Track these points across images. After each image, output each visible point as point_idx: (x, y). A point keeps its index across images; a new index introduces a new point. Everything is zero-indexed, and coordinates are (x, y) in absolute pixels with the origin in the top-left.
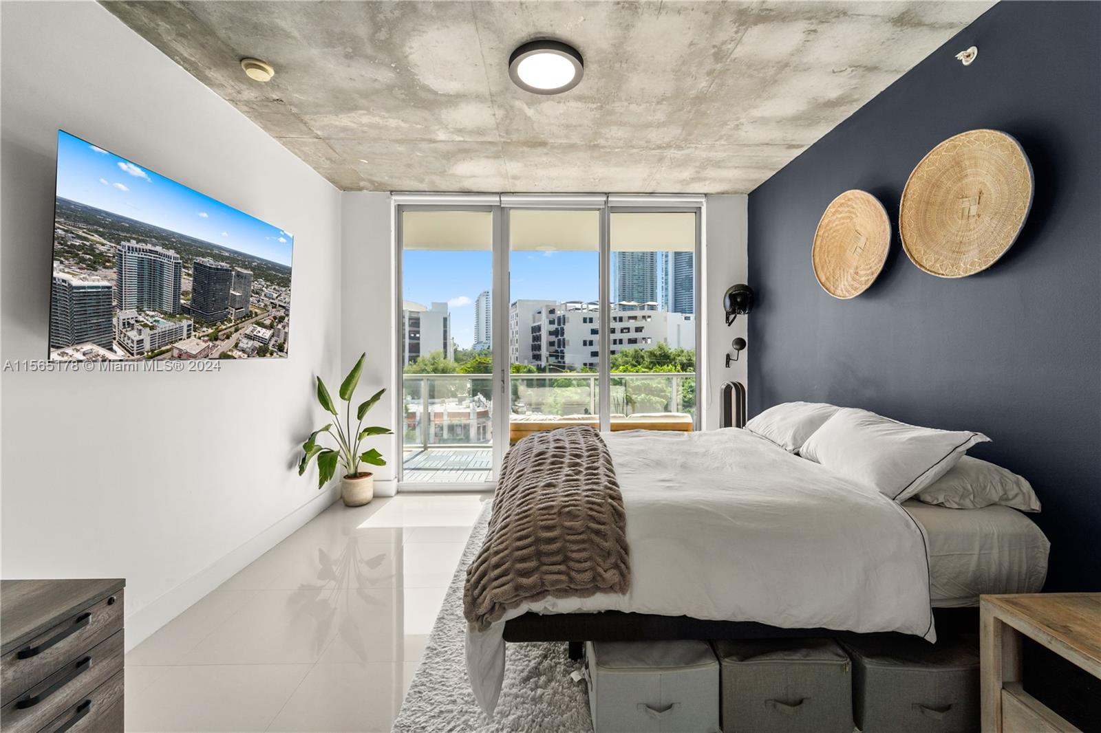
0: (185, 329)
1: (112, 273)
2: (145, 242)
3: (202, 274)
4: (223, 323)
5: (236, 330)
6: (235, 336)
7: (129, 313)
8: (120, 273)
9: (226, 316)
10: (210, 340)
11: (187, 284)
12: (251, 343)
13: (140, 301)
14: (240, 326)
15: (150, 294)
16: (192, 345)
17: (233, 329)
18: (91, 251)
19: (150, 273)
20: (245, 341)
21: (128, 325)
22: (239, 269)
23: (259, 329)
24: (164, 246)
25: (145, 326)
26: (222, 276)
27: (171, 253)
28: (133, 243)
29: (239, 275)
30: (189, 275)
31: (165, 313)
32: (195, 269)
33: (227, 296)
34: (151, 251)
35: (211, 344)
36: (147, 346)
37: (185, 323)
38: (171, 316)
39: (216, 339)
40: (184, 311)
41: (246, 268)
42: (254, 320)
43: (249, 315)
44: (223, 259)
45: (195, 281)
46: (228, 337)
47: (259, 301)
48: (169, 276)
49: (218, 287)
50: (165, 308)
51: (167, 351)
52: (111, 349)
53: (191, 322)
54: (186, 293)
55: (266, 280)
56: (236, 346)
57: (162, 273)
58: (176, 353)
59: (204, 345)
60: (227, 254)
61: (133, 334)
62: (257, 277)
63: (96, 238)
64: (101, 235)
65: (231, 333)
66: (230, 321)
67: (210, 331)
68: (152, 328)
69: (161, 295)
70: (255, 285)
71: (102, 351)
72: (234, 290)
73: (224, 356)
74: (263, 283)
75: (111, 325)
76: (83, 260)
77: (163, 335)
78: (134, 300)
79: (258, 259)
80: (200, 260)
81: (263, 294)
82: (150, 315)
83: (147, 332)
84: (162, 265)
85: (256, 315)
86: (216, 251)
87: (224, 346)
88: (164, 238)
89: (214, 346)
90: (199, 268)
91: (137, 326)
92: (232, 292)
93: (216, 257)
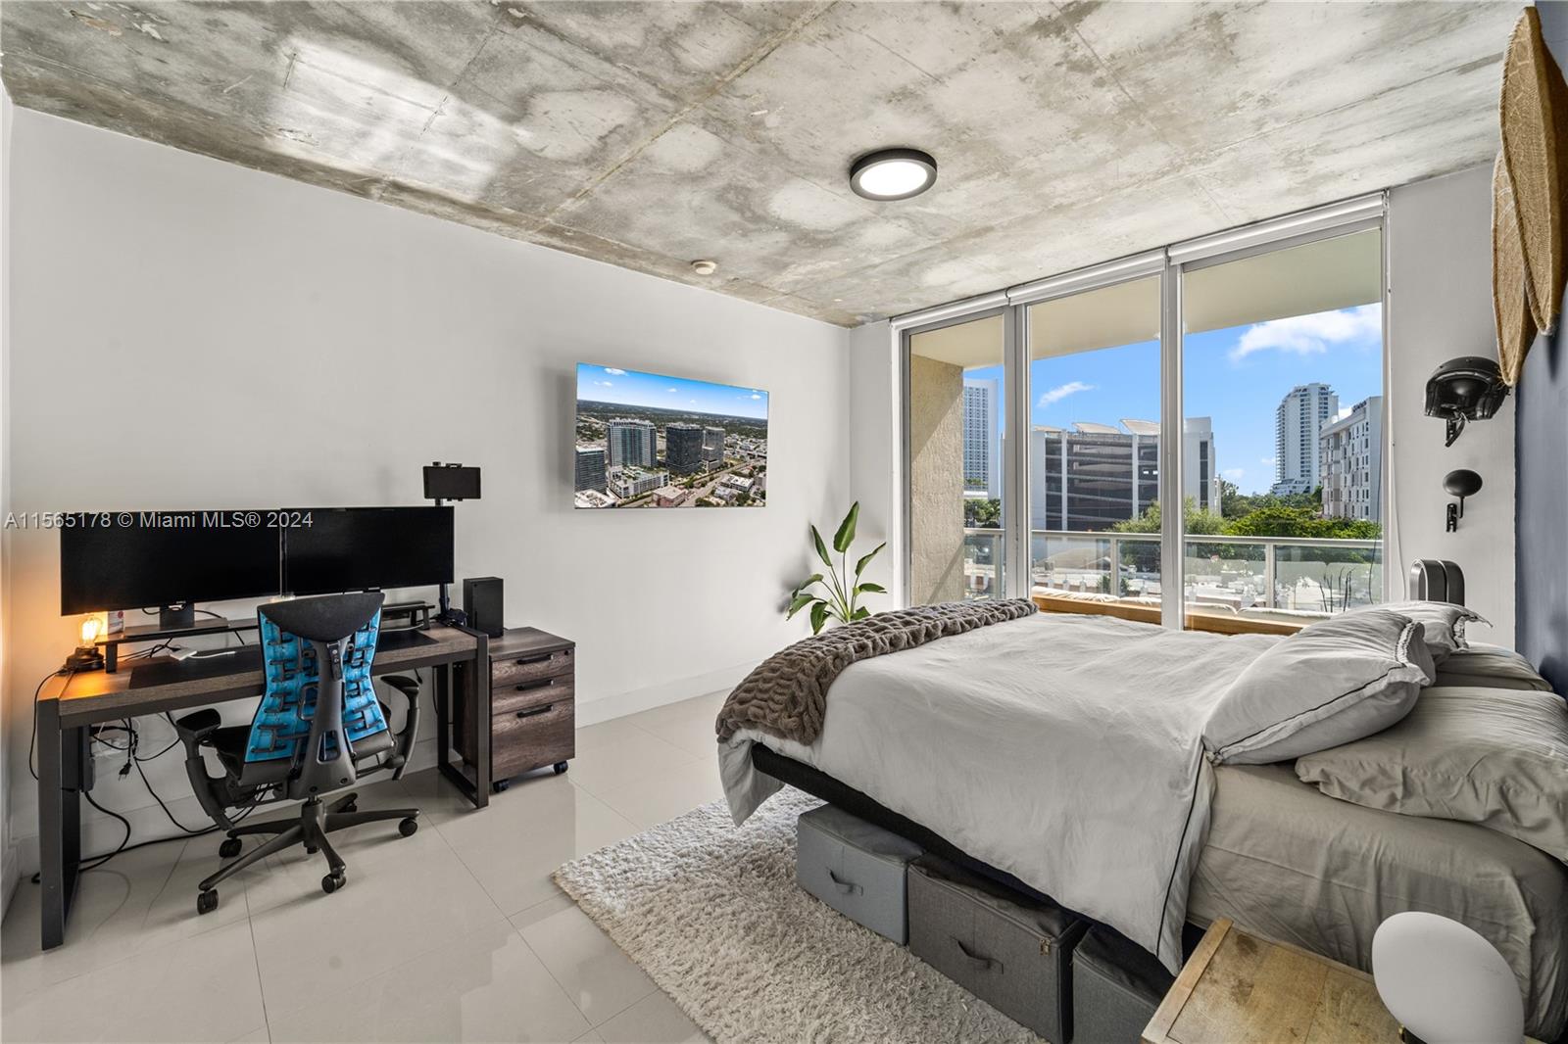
0: (662, 479)
1: (604, 442)
2: (627, 418)
3: (674, 436)
4: (697, 474)
5: (712, 480)
6: (710, 485)
7: (617, 469)
8: (609, 441)
9: (699, 467)
10: (686, 488)
11: (661, 444)
12: (728, 490)
13: (625, 459)
14: (715, 476)
15: (632, 454)
16: (669, 492)
17: (708, 479)
18: (590, 428)
19: (632, 438)
20: (722, 488)
21: (616, 476)
22: (710, 428)
23: (737, 478)
24: (641, 418)
25: (630, 477)
26: (695, 436)
27: (647, 422)
28: (618, 420)
29: (710, 433)
30: (662, 437)
31: (645, 467)
32: (668, 432)
33: (699, 451)
34: (631, 423)
35: (687, 491)
36: (632, 492)
37: (662, 475)
38: (649, 469)
39: (692, 487)
40: (660, 465)
41: (717, 426)
42: (730, 470)
43: (724, 466)
44: (692, 421)
45: (668, 440)
46: (703, 485)
47: (734, 453)
48: (646, 440)
49: (689, 444)
50: (644, 464)
51: (648, 496)
52: (605, 494)
53: (667, 473)
54: (661, 451)
55: (740, 434)
56: (713, 493)
57: (640, 439)
58: (655, 498)
59: (681, 492)
60: (697, 417)
61: (621, 483)
62: (729, 433)
63: (593, 420)
64: (596, 417)
65: (706, 482)
66: (705, 472)
67: (685, 480)
68: (634, 479)
69: (641, 454)
70: (729, 440)
71: (599, 495)
72: (706, 445)
73: (701, 503)
74: (737, 437)
75: (604, 477)
76: (585, 435)
77: (644, 483)
78: (620, 459)
79: (730, 417)
80: (671, 425)
81: (738, 447)
82: (632, 471)
83: (630, 483)
84: (640, 432)
85: (732, 465)
86: (686, 416)
87: (700, 493)
88: (639, 413)
89: (690, 492)
90: (670, 431)
91: (624, 478)
92: (704, 447)
93: (686, 421)
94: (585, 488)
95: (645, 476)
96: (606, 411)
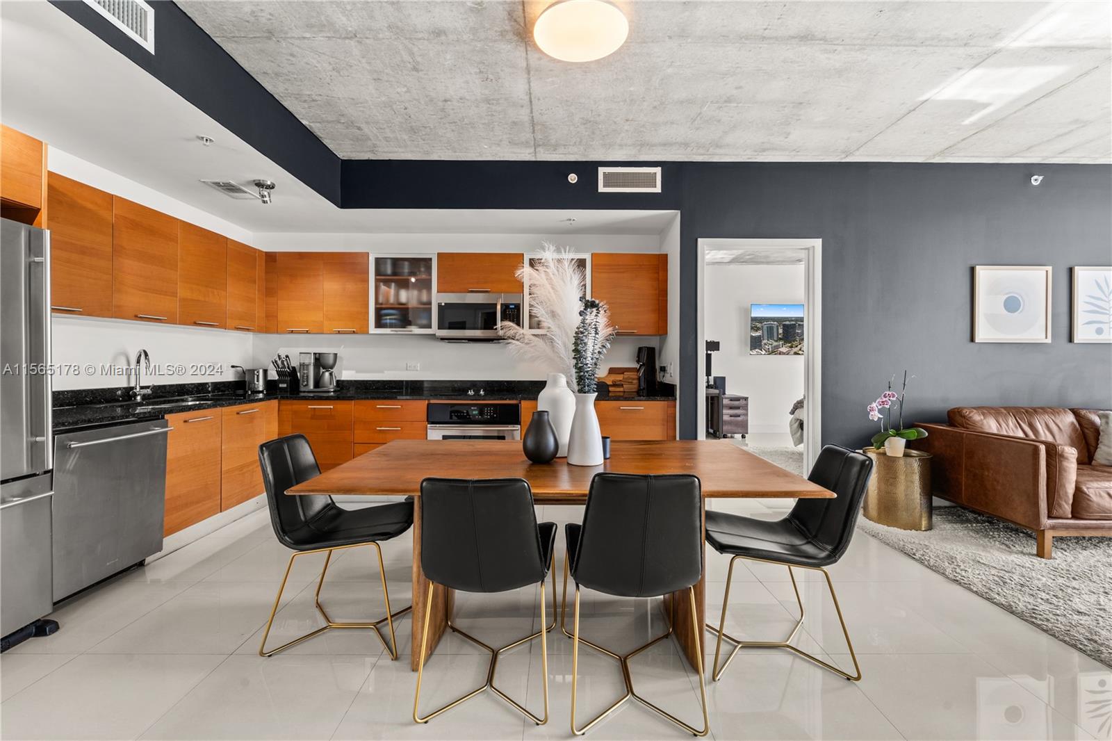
0: (781, 345)
1: (761, 332)
2: (770, 322)
3: (786, 328)
4: (794, 342)
7: (765, 341)
8: (763, 331)
9: (795, 339)
10: (789, 347)
11: (781, 331)
13: (768, 338)
15: (770, 336)
16: (784, 349)
18: (756, 327)
19: (770, 329)
21: (765, 344)
22: (799, 323)
24: (774, 321)
25: (770, 344)
26: (793, 327)
27: (775, 323)
28: (766, 323)
29: (799, 325)
30: (781, 328)
33: (795, 333)
34: (771, 324)
36: (770, 350)
37: (781, 343)
38: (776, 341)
39: (792, 347)
40: (780, 339)
44: (792, 321)
45: (783, 329)
46: (797, 347)
48: (775, 330)
49: (791, 330)
50: (774, 339)
51: (777, 351)
52: (762, 350)
53: (783, 342)
54: (781, 334)
56: (800, 349)
57: (773, 329)
58: (779, 352)
59: (787, 349)
61: (767, 347)
64: (758, 322)
65: (798, 345)
66: (796, 341)
67: (789, 344)
68: (772, 345)
69: (774, 335)
71: (760, 351)
73: (796, 354)
75: (761, 344)
76: (755, 330)
77: (775, 346)
78: (766, 338)
80: (784, 323)
82: (771, 341)
83: (770, 346)
84: (773, 326)
87: (795, 350)
88: (774, 319)
89: (791, 350)
90: (784, 325)
91: (768, 344)
92: (797, 331)
93: (789, 321)
94: (755, 349)
95: (775, 344)
96: (761, 320)
